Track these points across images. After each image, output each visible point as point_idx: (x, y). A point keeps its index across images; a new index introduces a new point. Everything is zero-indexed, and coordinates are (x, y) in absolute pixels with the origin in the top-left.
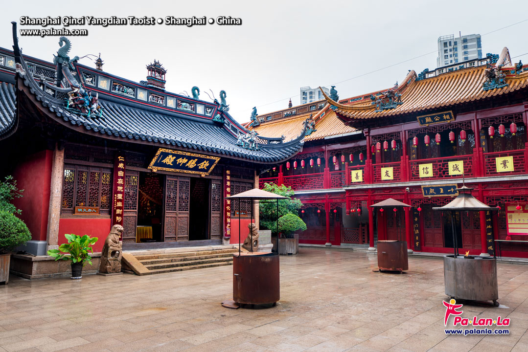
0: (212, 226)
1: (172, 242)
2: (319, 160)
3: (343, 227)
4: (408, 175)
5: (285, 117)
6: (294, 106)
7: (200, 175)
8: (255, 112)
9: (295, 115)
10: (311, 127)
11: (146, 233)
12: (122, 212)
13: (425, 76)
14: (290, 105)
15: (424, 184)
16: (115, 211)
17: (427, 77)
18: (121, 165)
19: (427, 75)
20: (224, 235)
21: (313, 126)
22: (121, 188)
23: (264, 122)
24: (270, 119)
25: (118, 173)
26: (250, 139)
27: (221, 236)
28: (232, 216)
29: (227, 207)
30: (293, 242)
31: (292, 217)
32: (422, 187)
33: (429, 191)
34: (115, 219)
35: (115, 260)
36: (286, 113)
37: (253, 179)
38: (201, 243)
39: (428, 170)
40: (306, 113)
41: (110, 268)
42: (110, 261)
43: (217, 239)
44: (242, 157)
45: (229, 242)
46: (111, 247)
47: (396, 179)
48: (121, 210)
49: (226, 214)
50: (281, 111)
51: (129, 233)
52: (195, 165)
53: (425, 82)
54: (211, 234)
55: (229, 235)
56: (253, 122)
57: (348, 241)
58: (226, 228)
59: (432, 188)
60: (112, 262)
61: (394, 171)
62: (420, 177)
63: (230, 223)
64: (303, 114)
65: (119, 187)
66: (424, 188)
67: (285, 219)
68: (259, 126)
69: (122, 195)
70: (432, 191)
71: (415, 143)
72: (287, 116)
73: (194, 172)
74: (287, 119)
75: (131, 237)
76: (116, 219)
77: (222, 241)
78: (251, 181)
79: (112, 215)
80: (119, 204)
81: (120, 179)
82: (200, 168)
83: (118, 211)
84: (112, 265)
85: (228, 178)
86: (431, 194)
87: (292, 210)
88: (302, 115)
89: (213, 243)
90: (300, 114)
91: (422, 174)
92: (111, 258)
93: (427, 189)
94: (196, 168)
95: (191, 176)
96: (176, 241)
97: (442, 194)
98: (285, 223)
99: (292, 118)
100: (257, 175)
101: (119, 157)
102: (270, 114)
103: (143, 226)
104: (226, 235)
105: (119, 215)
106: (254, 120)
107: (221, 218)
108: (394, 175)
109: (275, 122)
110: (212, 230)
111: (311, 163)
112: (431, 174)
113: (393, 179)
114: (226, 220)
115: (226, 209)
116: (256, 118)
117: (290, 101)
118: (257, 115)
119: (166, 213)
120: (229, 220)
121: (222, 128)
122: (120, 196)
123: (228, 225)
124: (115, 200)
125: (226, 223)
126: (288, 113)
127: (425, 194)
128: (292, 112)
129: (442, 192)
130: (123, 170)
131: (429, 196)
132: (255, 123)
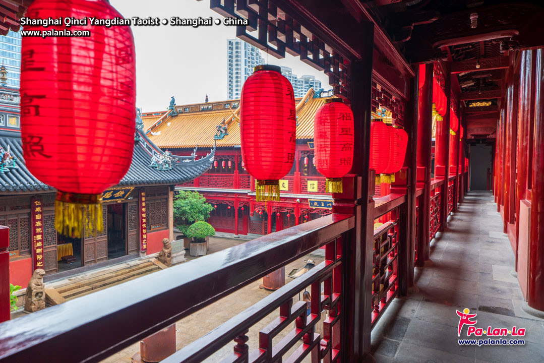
0: (130, 243)
1: (93, 265)
2: (230, 163)
3: (250, 219)
4: (299, 189)
5: (201, 111)
6: (210, 101)
7: (117, 201)
8: (173, 102)
9: (211, 110)
10: (224, 131)
11: (66, 250)
12: (42, 251)
13: (320, 95)
14: (207, 100)
15: (310, 197)
16: (35, 251)
17: (322, 96)
18: (38, 209)
19: (322, 94)
20: (141, 249)
21: (226, 130)
22: (40, 229)
23: (182, 113)
24: (188, 111)
25: (35, 217)
26: (164, 160)
27: (138, 250)
28: (149, 231)
29: (143, 225)
30: (204, 246)
31: (203, 224)
32: (309, 200)
33: (313, 204)
34: (35, 257)
35: (39, 300)
36: (202, 107)
37: (167, 194)
38: (119, 260)
39: (314, 186)
40: (221, 110)
41: (35, 308)
42: (34, 302)
43: (135, 253)
44: (156, 183)
45: (145, 254)
46: (35, 290)
47: (290, 191)
48: (42, 249)
49: (142, 231)
50: (198, 105)
51: (50, 266)
52: (111, 195)
53: (320, 100)
54: (129, 250)
55: (146, 249)
56: (171, 112)
57: (254, 231)
58: (142, 244)
59: (316, 201)
60: (36, 303)
61: (289, 183)
62: (308, 191)
63: (146, 239)
64: (218, 110)
65: (37, 229)
66: (310, 201)
67: (196, 227)
68: (177, 116)
69: (41, 235)
70: (316, 204)
71: (305, 163)
72: (204, 110)
73: (110, 201)
74: (204, 113)
75: (52, 269)
76: (37, 258)
77: (139, 255)
78: (166, 196)
79: (33, 255)
80: (39, 244)
81: (39, 222)
82: (116, 196)
83: (39, 251)
84: (37, 304)
85: (143, 199)
86: (315, 206)
87: (204, 213)
88: (217, 112)
89: (131, 258)
90: (215, 110)
91: (309, 189)
92: (35, 299)
93: (312, 202)
94: (112, 197)
95: (108, 204)
96: (97, 263)
97: (323, 207)
98: (196, 231)
99: (208, 112)
100: (171, 191)
101: (36, 202)
102: (188, 106)
103: (63, 245)
104: (143, 249)
105: (39, 254)
106: (173, 109)
107: (138, 234)
108: (289, 187)
109: (193, 114)
110: (129, 247)
111: (223, 165)
112: (316, 190)
113: (287, 190)
114: (142, 236)
115: (142, 227)
116: (174, 108)
117: (207, 96)
118: (175, 104)
119: (85, 241)
120: (145, 236)
121: (137, 145)
122: (39, 237)
123: (144, 241)
124: (35, 242)
125: (143, 239)
126: (205, 107)
127: (311, 206)
128: (208, 107)
129: (323, 205)
130: (40, 213)
131: (314, 208)
132: (174, 113)
